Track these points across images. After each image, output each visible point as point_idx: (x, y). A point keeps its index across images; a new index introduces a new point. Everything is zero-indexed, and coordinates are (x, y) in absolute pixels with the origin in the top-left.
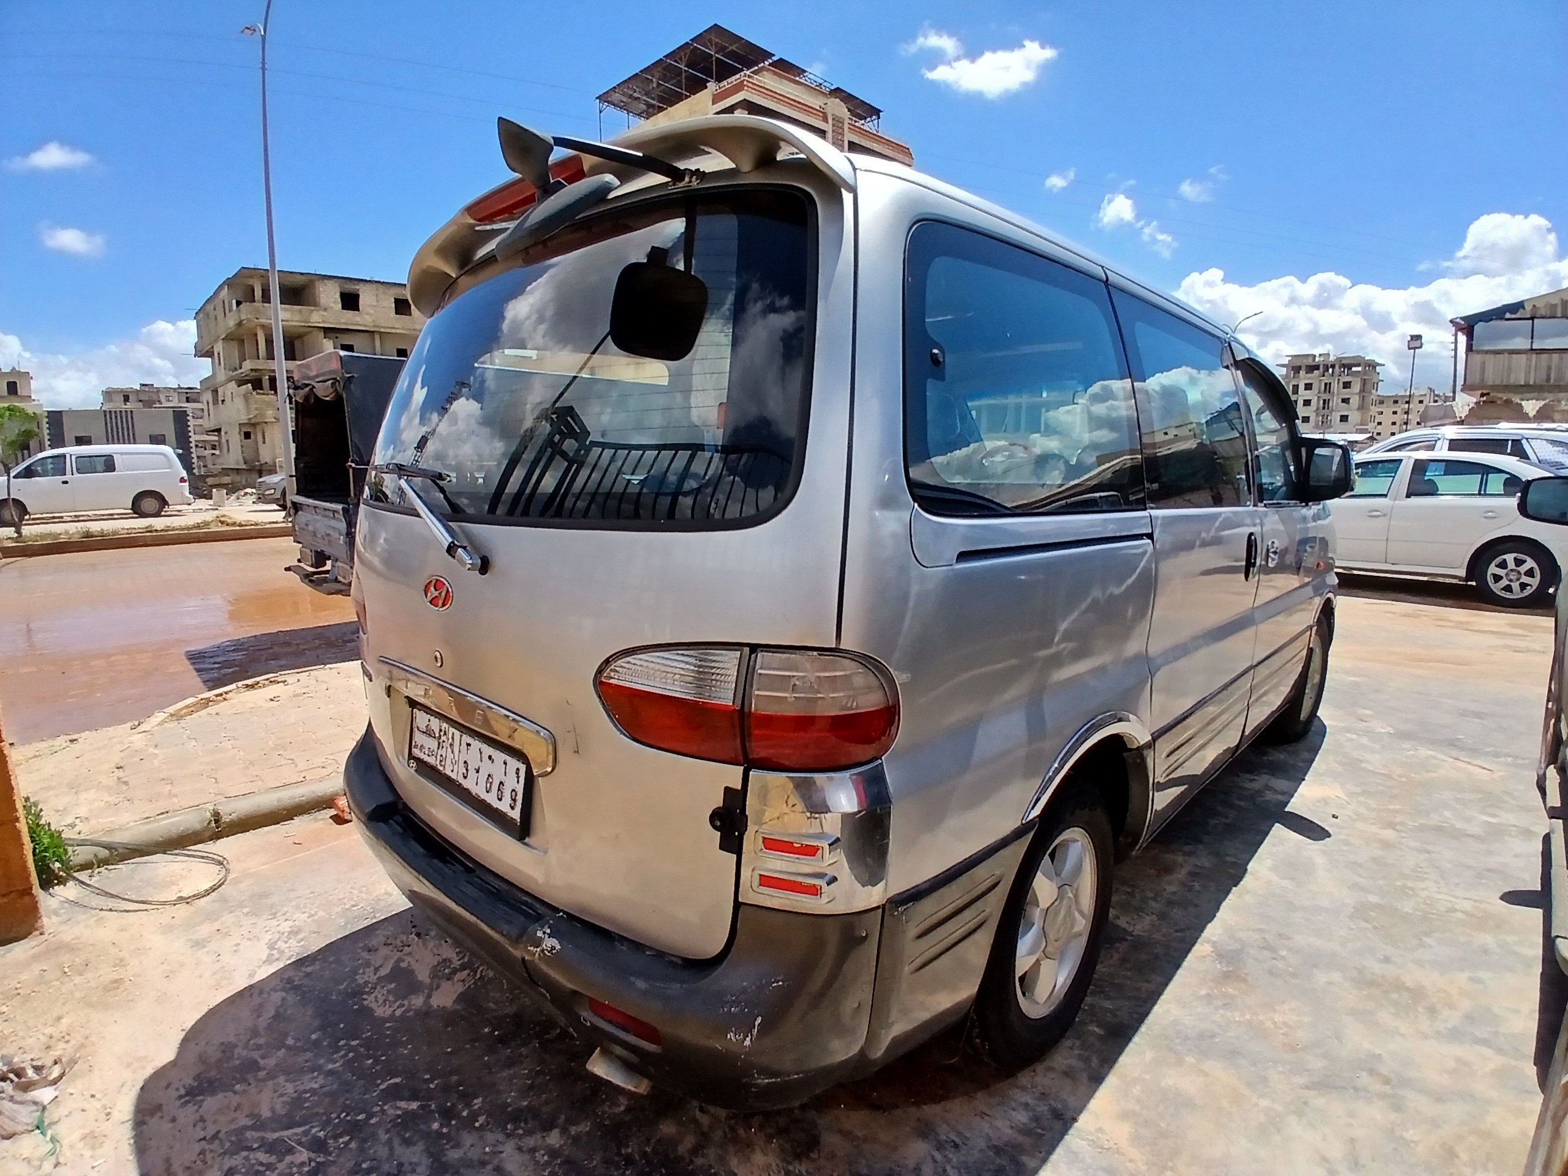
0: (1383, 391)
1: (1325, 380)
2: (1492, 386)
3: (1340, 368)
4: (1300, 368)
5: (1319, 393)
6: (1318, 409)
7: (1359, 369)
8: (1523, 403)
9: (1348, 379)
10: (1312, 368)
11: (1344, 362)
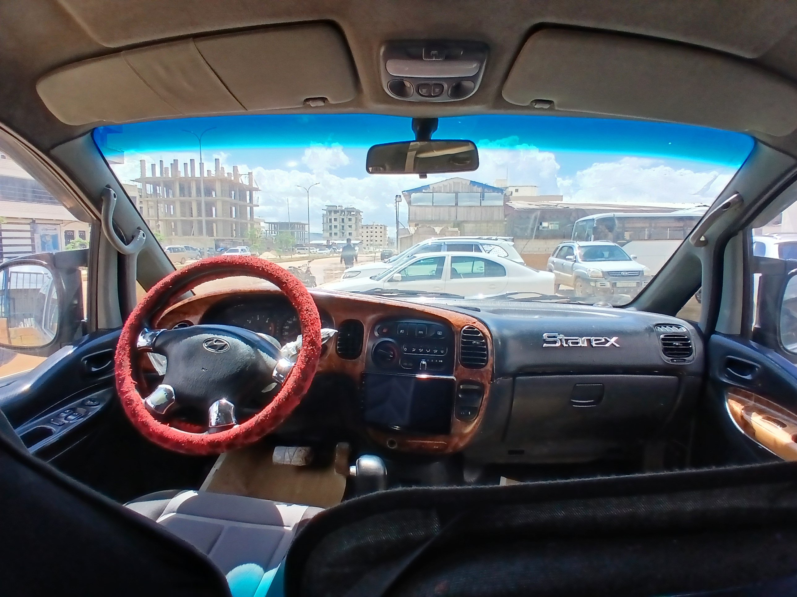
0: (363, 222)
1: (342, 217)
2: (419, 221)
3: (347, 212)
4: (331, 211)
5: (340, 223)
6: (340, 229)
7: (354, 213)
8: (435, 228)
9: (350, 217)
10: (336, 212)
11: (349, 210)
